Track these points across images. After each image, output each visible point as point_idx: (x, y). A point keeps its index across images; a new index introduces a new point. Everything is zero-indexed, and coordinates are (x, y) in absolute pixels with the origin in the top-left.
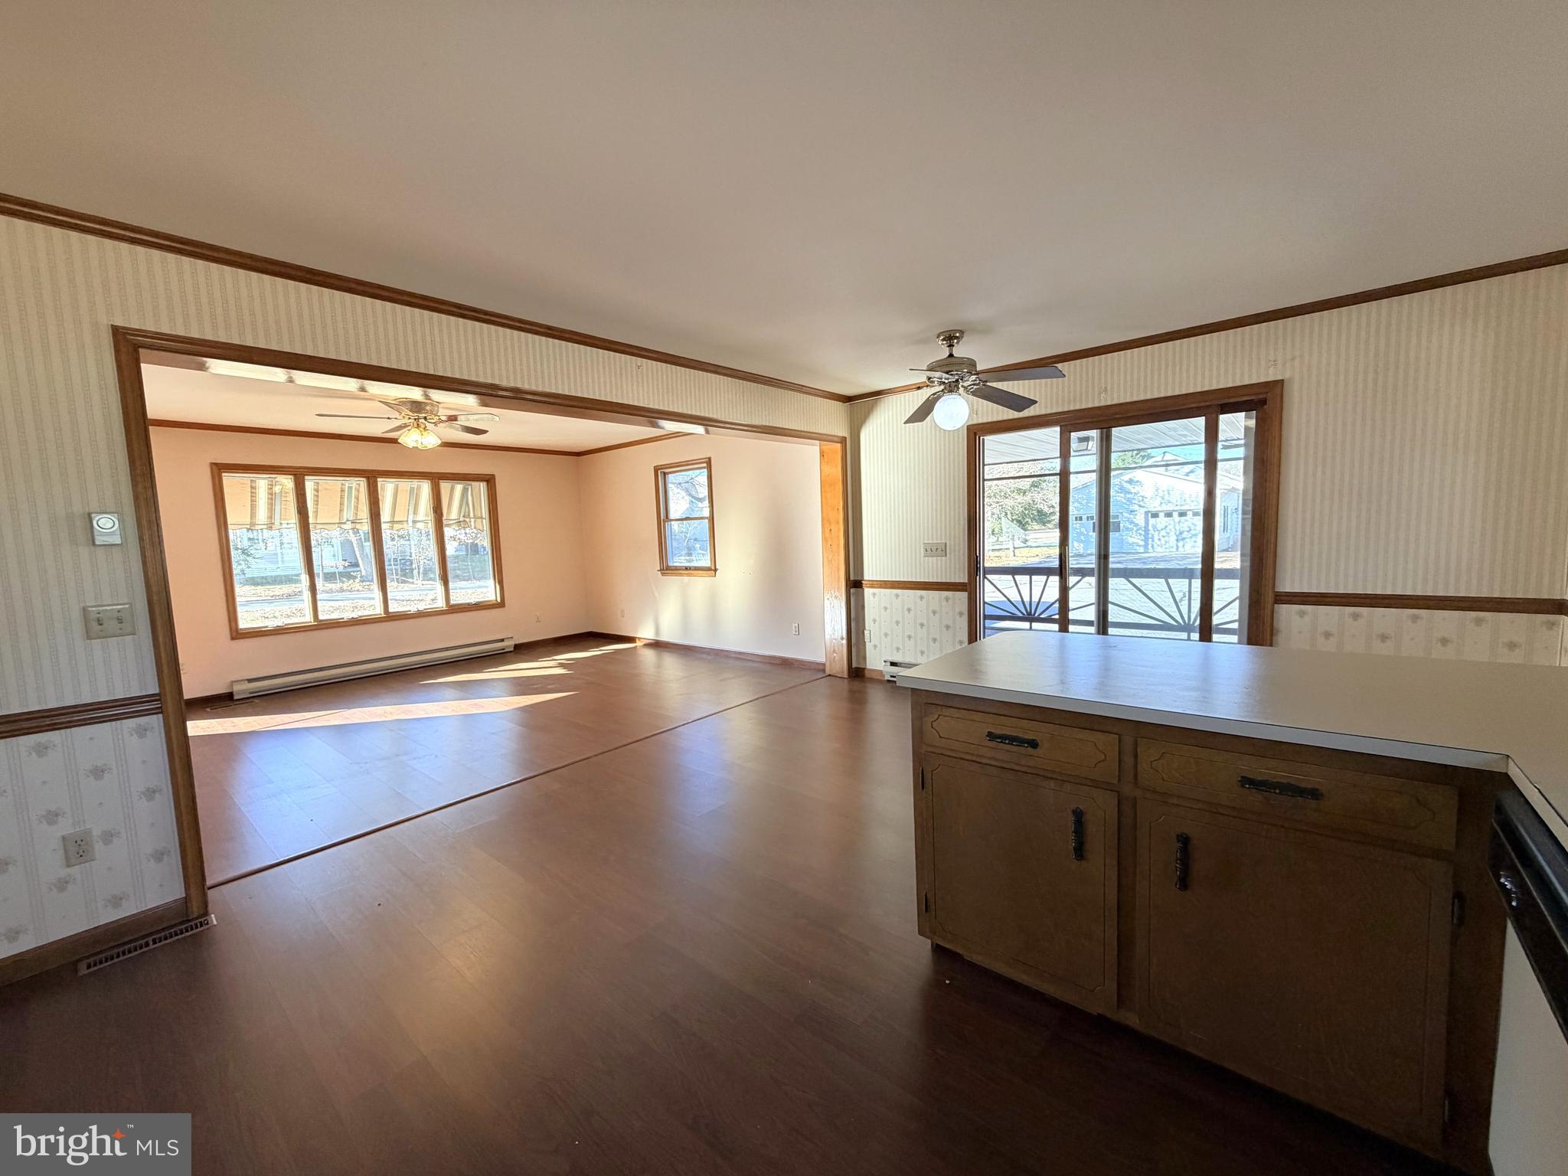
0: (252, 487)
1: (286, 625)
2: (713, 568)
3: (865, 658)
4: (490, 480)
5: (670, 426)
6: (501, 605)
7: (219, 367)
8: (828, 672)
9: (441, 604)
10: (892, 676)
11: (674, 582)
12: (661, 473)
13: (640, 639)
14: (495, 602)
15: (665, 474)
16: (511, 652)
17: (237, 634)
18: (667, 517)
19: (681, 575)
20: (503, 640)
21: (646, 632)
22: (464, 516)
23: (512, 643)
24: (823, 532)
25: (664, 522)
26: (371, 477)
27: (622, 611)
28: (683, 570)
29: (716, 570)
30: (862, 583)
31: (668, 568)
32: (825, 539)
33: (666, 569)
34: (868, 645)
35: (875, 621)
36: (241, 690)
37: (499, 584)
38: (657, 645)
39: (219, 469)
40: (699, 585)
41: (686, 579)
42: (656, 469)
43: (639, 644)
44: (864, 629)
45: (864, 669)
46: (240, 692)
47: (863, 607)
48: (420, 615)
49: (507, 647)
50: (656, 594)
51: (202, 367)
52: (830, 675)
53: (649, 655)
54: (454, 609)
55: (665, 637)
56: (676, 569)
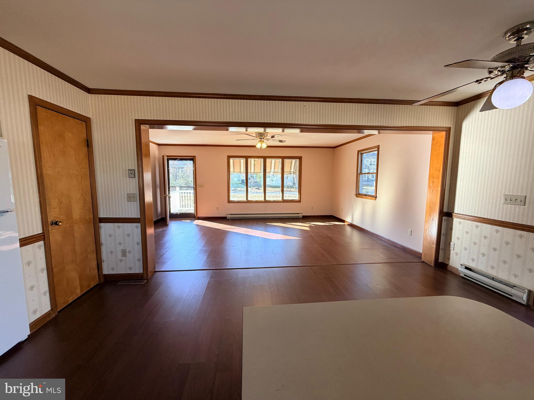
0: (240, 162)
1: (240, 200)
2: (375, 196)
3: (449, 259)
4: (300, 158)
5: (367, 132)
6: (300, 201)
7: (232, 129)
8: (423, 260)
9: (280, 199)
10: (465, 275)
11: (360, 200)
12: (360, 153)
13: (347, 222)
14: (298, 200)
15: (362, 154)
16: (301, 218)
17: (229, 202)
18: (361, 172)
19: (363, 198)
20: (299, 214)
21: (349, 220)
22: (295, 171)
23: (301, 215)
24: (429, 183)
25: (359, 174)
26: (265, 158)
27: (342, 209)
28: (364, 195)
29: (376, 197)
30: (452, 215)
31: (359, 194)
32: (430, 187)
33: (358, 195)
34: (452, 252)
35: (458, 239)
36: (229, 216)
37: (300, 194)
38: (351, 225)
39: (229, 157)
40: (369, 202)
41: (365, 200)
42: (358, 152)
43: (346, 224)
44: (451, 241)
45: (447, 265)
46: (228, 217)
47: (451, 229)
48: (274, 202)
49: (300, 216)
50: (354, 204)
51: (227, 130)
52: (423, 262)
53: (348, 229)
54: (284, 201)
55: (355, 223)
56: (362, 195)
